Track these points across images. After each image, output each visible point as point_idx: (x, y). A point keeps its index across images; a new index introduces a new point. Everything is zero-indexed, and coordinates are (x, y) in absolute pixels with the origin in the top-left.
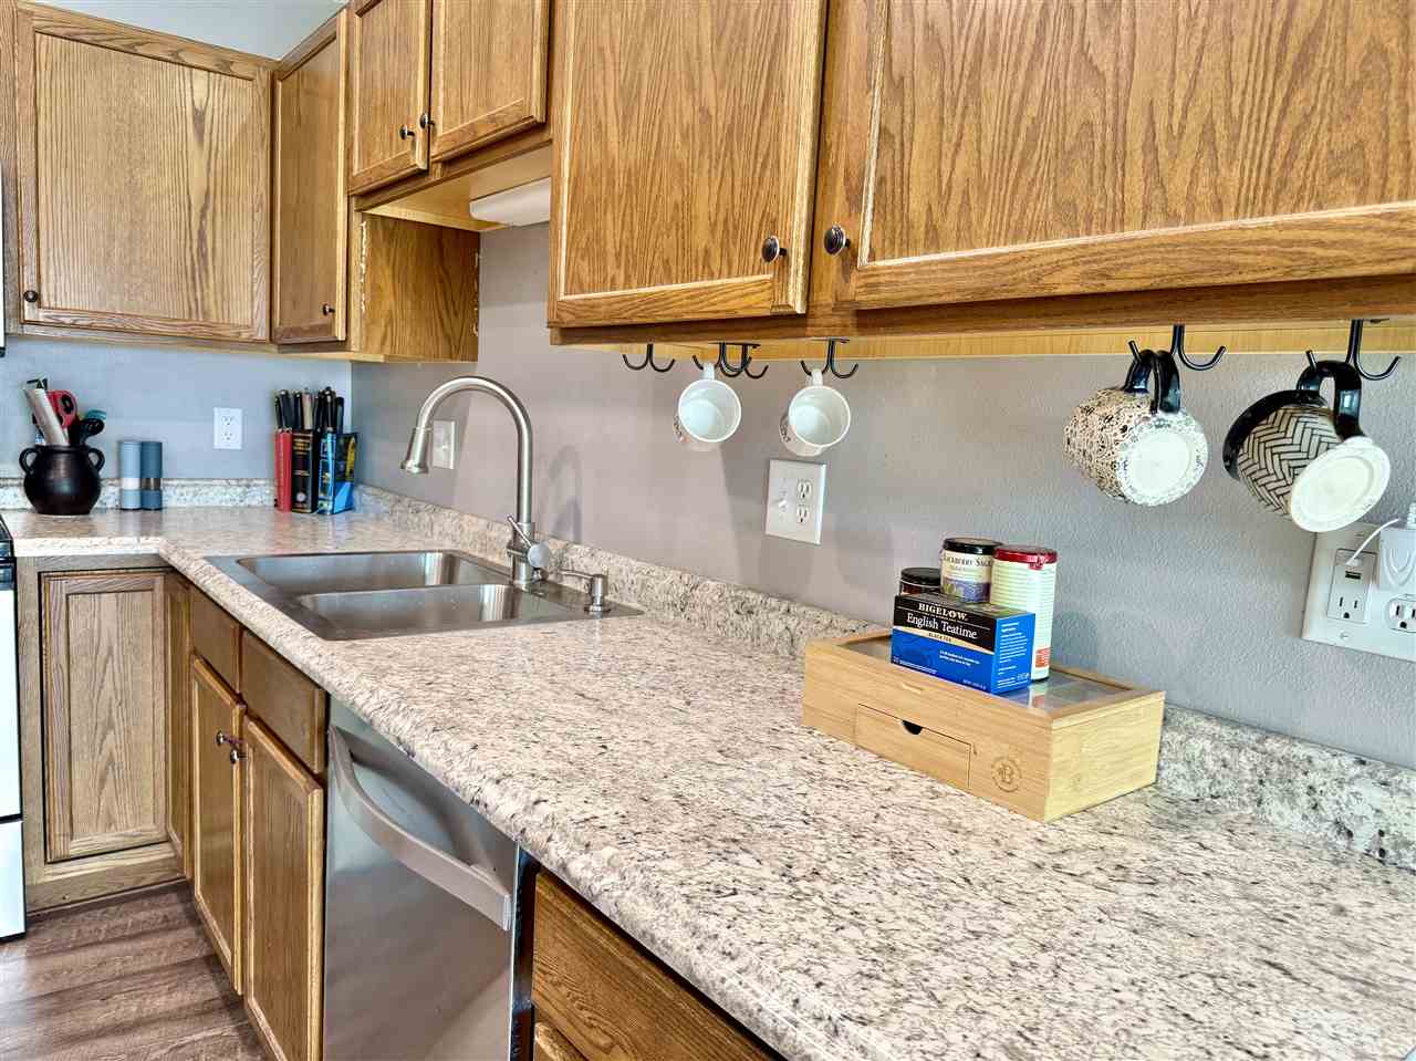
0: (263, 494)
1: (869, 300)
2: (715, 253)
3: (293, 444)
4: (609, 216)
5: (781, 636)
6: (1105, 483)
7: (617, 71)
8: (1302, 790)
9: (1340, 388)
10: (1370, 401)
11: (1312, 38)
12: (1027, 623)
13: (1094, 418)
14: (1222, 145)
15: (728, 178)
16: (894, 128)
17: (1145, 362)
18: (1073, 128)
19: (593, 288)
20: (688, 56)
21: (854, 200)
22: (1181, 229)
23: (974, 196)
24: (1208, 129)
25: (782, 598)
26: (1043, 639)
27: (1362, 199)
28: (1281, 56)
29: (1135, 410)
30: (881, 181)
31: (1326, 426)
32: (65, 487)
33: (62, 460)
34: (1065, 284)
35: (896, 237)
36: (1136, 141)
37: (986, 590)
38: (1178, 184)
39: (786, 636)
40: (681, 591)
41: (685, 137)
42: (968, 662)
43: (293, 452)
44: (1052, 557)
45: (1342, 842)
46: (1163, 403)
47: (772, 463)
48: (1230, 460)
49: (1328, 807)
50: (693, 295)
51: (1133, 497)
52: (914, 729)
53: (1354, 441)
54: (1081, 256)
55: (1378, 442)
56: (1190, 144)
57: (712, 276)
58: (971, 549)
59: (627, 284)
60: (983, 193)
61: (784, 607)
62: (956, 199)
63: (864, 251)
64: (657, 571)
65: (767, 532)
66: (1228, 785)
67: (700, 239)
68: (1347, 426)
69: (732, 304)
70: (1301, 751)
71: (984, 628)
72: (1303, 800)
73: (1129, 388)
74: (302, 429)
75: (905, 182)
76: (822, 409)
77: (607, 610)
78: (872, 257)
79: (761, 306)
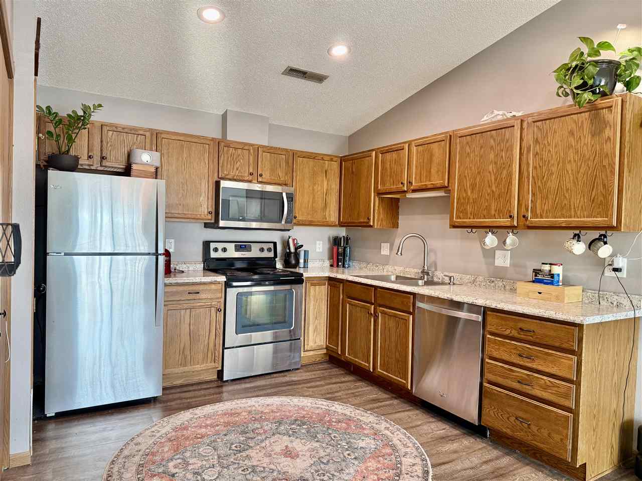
0: (327, 263)
1: (530, 225)
2: (497, 215)
3: (338, 250)
4: (468, 206)
5: (501, 286)
6: (571, 252)
7: (470, 180)
8: (605, 298)
9: (604, 238)
10: (608, 239)
11: (594, 198)
12: (558, 275)
13: (569, 243)
14: (584, 209)
15: (499, 203)
16: (533, 200)
17: (575, 235)
18: (563, 204)
19: (464, 219)
20: (488, 181)
21: (527, 210)
22: (579, 219)
23: (548, 212)
24: (582, 207)
25: (500, 279)
26: (561, 278)
27: (601, 218)
28: (591, 199)
29: (575, 242)
30: (531, 208)
31: (602, 243)
32: (293, 262)
33: (293, 255)
34: (563, 225)
35: (535, 215)
36: (572, 207)
37: (550, 271)
38: (579, 213)
39: (503, 286)
40: (473, 279)
41: (488, 195)
42: (549, 281)
43: (338, 252)
44: (562, 265)
45: (612, 305)
46: (578, 241)
47: (496, 251)
48: (589, 248)
49: (610, 301)
50: (492, 222)
51: (576, 254)
52: (540, 293)
53: (606, 245)
54: (566, 221)
55: (610, 245)
56: (580, 208)
57: (496, 219)
58: (547, 264)
59: (474, 218)
60: (549, 211)
61: (501, 280)
62: (545, 212)
63: (529, 218)
64: (464, 275)
65: (496, 265)
66: (594, 300)
67: (493, 212)
68: (605, 243)
69: (502, 224)
70: (605, 293)
71: (552, 276)
72: (606, 300)
73: (573, 238)
74: (341, 246)
75: (536, 208)
76: (512, 240)
77: (454, 284)
78: (531, 219)
79: (508, 224)
